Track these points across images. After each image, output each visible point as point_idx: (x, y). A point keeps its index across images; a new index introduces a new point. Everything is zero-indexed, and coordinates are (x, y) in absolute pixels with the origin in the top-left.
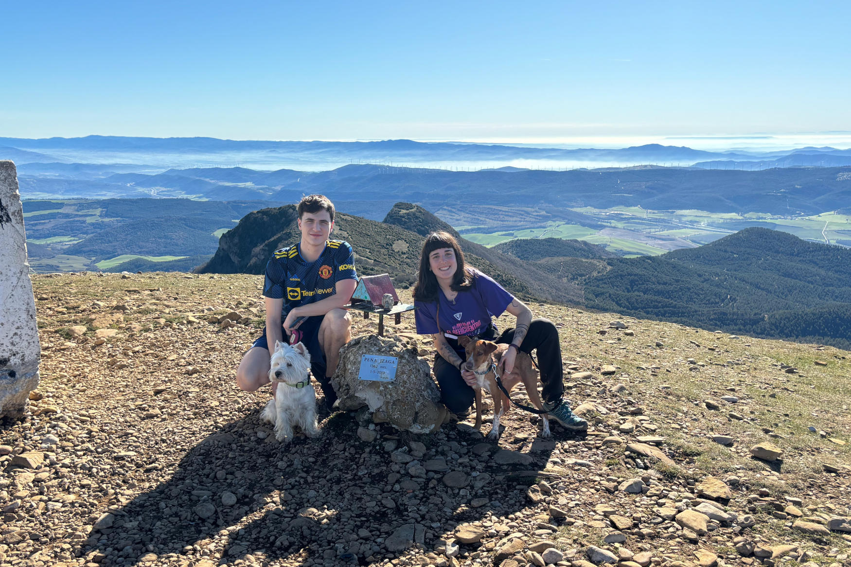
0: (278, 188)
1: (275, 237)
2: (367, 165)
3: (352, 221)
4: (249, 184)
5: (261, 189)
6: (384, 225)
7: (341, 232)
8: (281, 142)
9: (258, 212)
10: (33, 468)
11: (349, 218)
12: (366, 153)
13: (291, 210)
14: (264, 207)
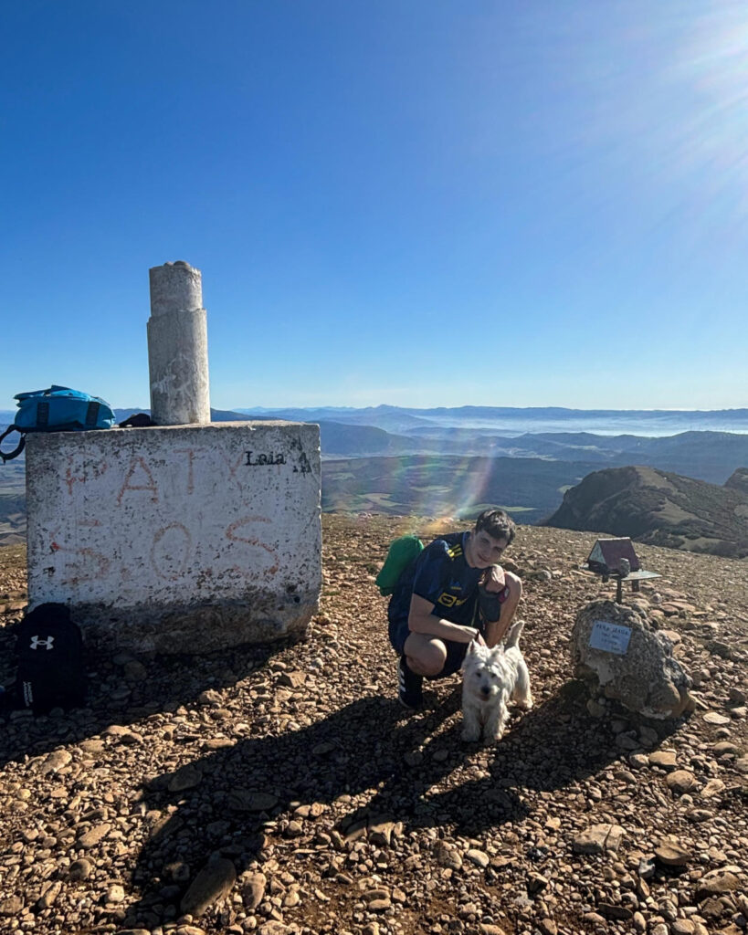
0: (620, 451)
1: (614, 495)
2: (707, 432)
3: (691, 484)
4: (593, 447)
5: (605, 451)
6: (724, 489)
7: (679, 494)
8: (623, 411)
9: (600, 472)
10: (293, 687)
11: (689, 481)
12: (706, 421)
13: (631, 472)
14: (605, 468)
